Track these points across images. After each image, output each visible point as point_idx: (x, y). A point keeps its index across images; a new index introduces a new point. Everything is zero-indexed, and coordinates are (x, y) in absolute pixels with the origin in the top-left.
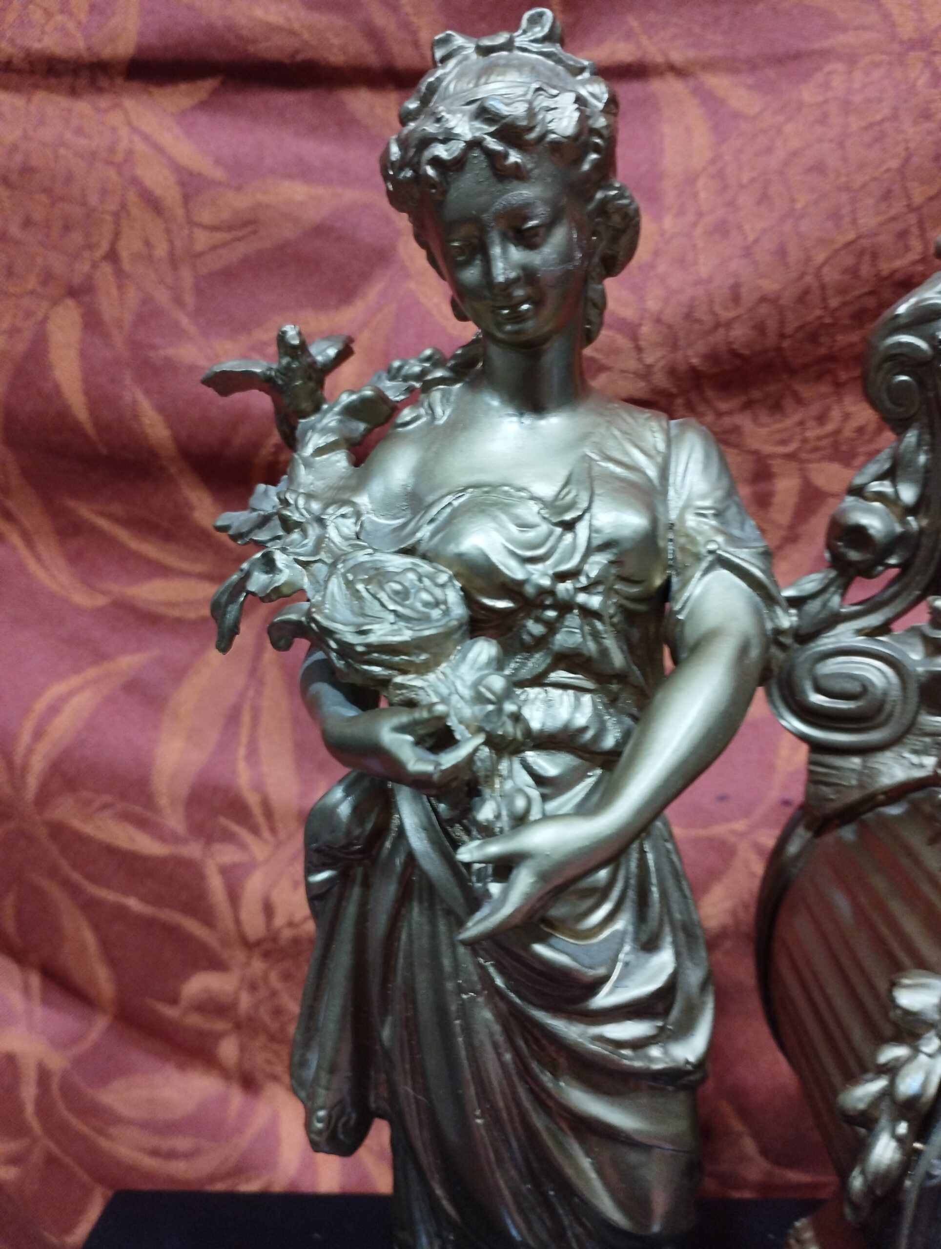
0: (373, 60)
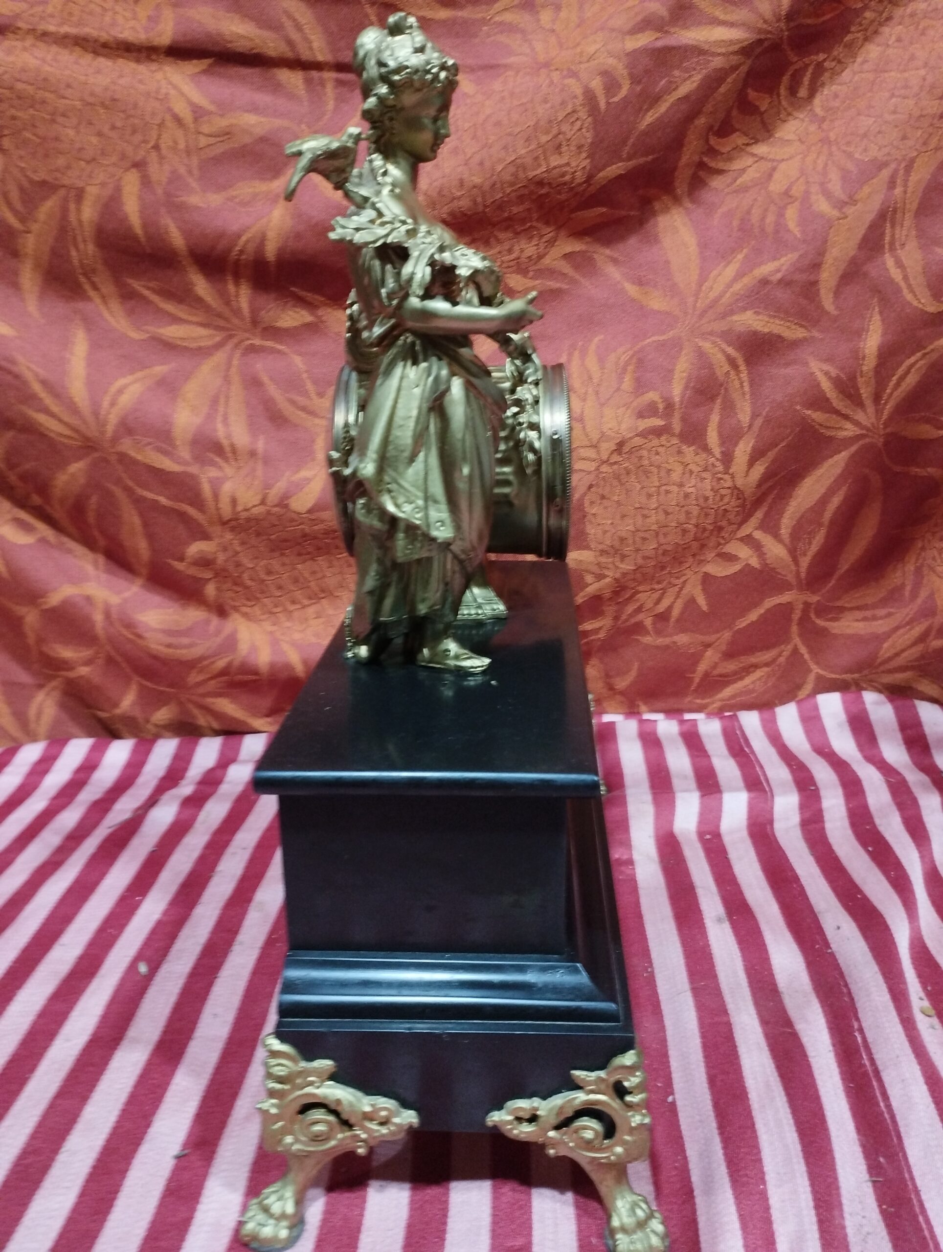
0: (290, 55)
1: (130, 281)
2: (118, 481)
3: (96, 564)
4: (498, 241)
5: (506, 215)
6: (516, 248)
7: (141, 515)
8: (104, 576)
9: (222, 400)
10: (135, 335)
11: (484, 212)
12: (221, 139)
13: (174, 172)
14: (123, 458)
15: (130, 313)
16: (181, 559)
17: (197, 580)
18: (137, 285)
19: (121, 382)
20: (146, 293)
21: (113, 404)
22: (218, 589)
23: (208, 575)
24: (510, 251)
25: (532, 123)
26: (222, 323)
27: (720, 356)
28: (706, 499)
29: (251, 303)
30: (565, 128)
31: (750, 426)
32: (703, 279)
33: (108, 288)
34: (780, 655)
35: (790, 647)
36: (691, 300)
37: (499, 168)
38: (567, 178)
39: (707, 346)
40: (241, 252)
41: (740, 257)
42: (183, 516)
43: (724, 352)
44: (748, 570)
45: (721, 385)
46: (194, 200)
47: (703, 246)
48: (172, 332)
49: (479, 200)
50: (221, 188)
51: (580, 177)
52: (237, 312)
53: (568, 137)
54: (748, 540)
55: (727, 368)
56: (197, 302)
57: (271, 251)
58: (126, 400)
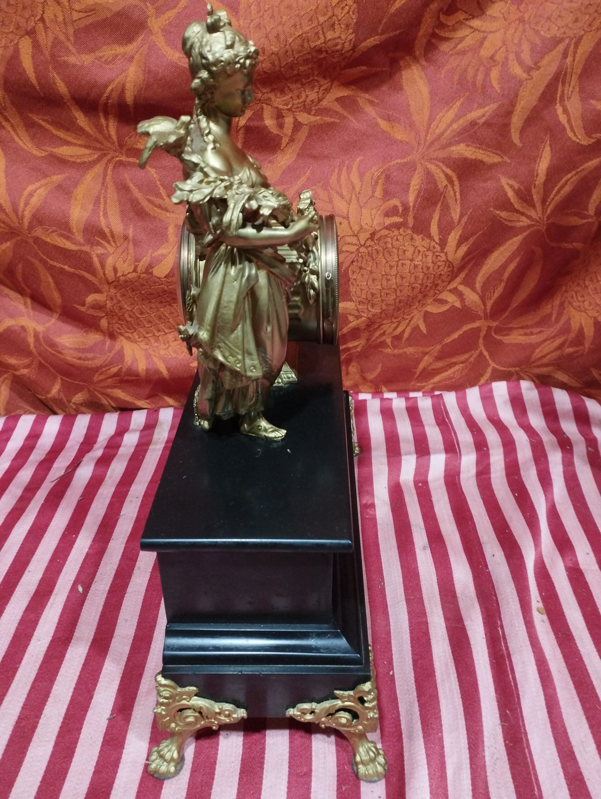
1: (31, 115)
2: (36, 255)
3: (25, 304)
4: (291, 90)
5: (296, 72)
6: (303, 95)
7: (53, 277)
8: (32, 313)
9: (102, 200)
10: (36, 152)
11: (280, 71)
12: (89, 14)
13: (56, 38)
14: (37, 240)
15: (33, 137)
16: (83, 305)
17: (94, 317)
18: (35, 118)
19: (30, 188)
20: (43, 124)
21: (26, 204)
22: (109, 323)
23: (101, 314)
24: (298, 97)
25: (313, 8)
26: (98, 145)
27: (442, 176)
28: (428, 268)
29: (117, 132)
30: (338, 11)
31: (459, 221)
32: (431, 119)
33: (16, 120)
34: (471, 356)
35: (478, 352)
36: (423, 134)
37: (291, 40)
38: (339, 47)
39: (432, 167)
40: (108, 98)
41: (458, 104)
42: (82, 279)
43: (443, 172)
44: (453, 309)
45: (441, 194)
46: (72, 59)
47: (433, 93)
48: (64, 151)
49: (276, 62)
50: (92, 51)
51: (347, 46)
52: (108, 138)
53: (340, 18)
54: (455, 291)
55: (445, 182)
56: (79, 131)
57: (129, 98)
58: (35, 201)
